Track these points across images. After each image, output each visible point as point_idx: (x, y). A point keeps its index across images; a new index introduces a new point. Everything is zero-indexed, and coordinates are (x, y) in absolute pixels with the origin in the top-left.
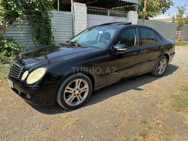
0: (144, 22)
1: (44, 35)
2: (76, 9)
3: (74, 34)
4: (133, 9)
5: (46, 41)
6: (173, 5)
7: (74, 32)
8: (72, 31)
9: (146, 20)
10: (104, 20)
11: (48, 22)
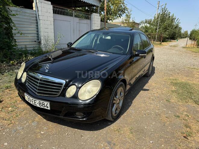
0: (105, 25)
1: (5, 38)
2: (41, 7)
3: (39, 36)
4: (96, 12)
5: (7, 45)
6: (128, 10)
7: (39, 33)
8: (37, 33)
9: (106, 24)
10: (70, 21)
11: (9, 21)
